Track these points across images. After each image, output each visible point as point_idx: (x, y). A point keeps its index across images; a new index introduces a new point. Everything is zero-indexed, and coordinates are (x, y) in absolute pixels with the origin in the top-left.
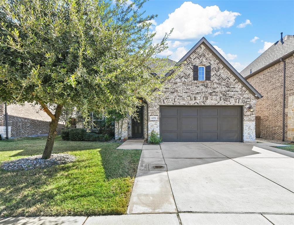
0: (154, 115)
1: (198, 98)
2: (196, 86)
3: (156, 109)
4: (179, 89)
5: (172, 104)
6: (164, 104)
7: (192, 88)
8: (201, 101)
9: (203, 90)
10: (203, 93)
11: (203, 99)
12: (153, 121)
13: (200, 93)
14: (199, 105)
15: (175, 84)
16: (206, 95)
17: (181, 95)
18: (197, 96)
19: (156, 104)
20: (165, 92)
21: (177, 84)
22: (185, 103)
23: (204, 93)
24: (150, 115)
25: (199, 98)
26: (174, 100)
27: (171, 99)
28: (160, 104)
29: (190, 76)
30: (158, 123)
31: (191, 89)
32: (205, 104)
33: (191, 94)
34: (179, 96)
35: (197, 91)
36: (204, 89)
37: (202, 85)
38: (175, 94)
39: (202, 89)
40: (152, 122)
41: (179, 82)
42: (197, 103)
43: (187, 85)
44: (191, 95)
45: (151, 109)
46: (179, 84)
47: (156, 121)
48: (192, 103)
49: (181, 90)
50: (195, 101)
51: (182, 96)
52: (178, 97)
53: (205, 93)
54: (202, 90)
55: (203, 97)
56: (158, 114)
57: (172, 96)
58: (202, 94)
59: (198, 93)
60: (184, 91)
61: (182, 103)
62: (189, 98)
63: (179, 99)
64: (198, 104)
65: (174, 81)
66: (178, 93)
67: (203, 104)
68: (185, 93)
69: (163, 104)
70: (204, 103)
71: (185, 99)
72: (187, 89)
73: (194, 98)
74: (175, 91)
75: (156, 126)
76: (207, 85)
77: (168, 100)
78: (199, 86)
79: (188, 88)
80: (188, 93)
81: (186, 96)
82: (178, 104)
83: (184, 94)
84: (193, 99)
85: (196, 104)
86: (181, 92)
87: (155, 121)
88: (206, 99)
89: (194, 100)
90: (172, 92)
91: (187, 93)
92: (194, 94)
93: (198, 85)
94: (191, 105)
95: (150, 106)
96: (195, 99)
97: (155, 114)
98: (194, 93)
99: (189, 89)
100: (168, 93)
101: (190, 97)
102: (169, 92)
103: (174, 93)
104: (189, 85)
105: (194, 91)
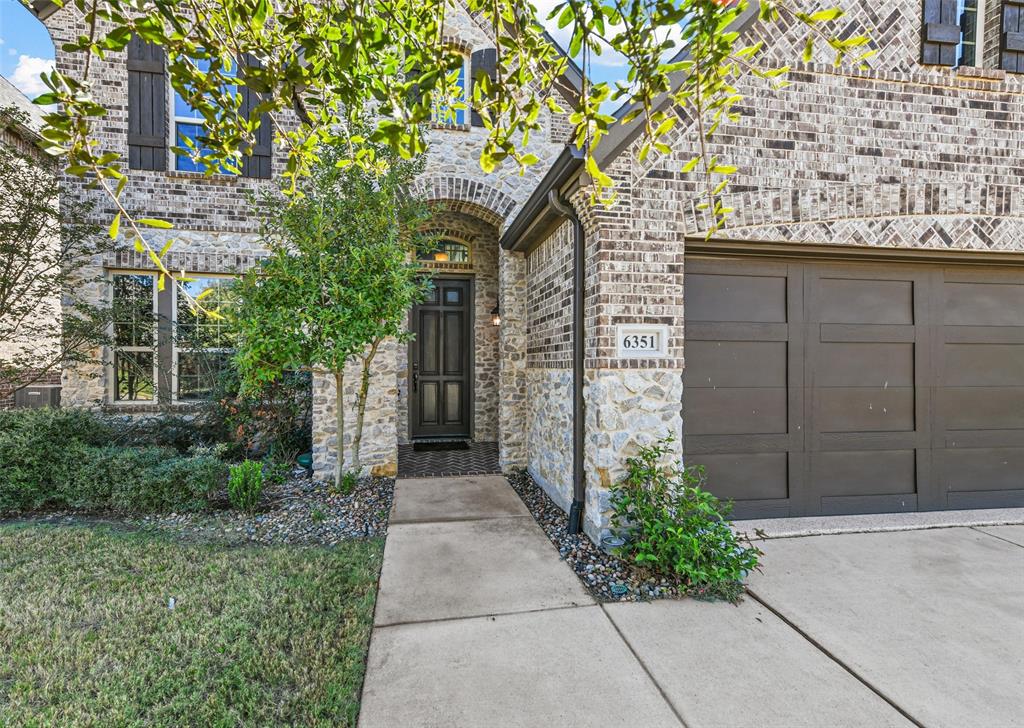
0: (647, 320)
1: (951, 195)
2: (936, 110)
3: (658, 266)
4: (825, 118)
5: (775, 236)
6: (719, 234)
7: (908, 118)
8: (969, 222)
9: (981, 145)
10: (977, 160)
11: (983, 203)
12: (634, 364)
13: (958, 159)
14: (954, 247)
15: (798, 77)
16: (996, 179)
17: (840, 169)
18: (942, 180)
19: (660, 228)
20: (728, 140)
21: (809, 79)
22: (860, 226)
23: (983, 165)
24: (616, 320)
25: (954, 198)
26: (787, 207)
27: (772, 195)
28: (688, 227)
29: (897, 28)
30: (674, 384)
31: (904, 123)
32: (990, 243)
33: (908, 164)
34: (824, 176)
35: (942, 148)
36: (989, 138)
37: (975, 105)
38: (800, 157)
39: (974, 132)
40: (628, 372)
41: (829, 69)
42: (941, 232)
43: (881, 96)
44: (907, 171)
45: (619, 265)
46: (824, 83)
47: (663, 363)
48: (908, 232)
49: (839, 126)
50: (928, 221)
51: (843, 178)
52: (818, 184)
53: (990, 161)
54: (970, 141)
55: (984, 193)
56: (678, 312)
57: (775, 174)
58: (975, 170)
59: (945, 162)
60: (859, 141)
61: (847, 230)
62: (892, 193)
63: (823, 198)
64: (949, 241)
65: (788, 58)
66: (820, 147)
67: (977, 245)
68: (861, 152)
69: (708, 230)
70: (982, 236)
71: (869, 196)
72: (878, 125)
73: (928, 195)
74: (796, 135)
75: (662, 403)
76: (1004, 107)
77: (747, 202)
78: (952, 111)
79: (881, 117)
80: (885, 160)
81: (871, 178)
82: (816, 236)
83: (857, 160)
84: (920, 203)
85: (935, 242)
86: (838, 148)
87: (652, 364)
88: (999, 210)
89: (927, 212)
90: (777, 145)
91: (878, 153)
92: (921, 166)
93: (949, 102)
94: (905, 244)
95: (611, 246)
96: (933, 208)
97: (652, 307)
98: (925, 159)
99: (892, 126)
100: (747, 143)
101: (897, 187)
102: (757, 142)
103: (790, 146)
104: (890, 97)
105: (920, 141)
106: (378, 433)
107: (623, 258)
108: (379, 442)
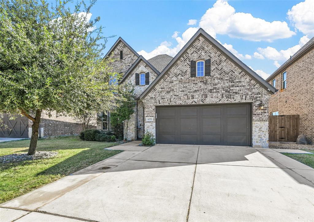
0: (150, 116)
1: (196, 96)
2: (194, 84)
3: (152, 109)
4: (175, 87)
5: (168, 104)
6: (160, 105)
7: (189, 85)
8: (200, 100)
9: (202, 88)
10: (201, 90)
11: (202, 97)
12: (148, 122)
13: (198, 90)
14: (197, 104)
15: (171, 83)
16: (205, 93)
17: (178, 94)
18: (195, 94)
19: (152, 105)
20: (161, 92)
21: (173, 82)
22: (181, 102)
23: (202, 91)
24: (146, 116)
25: (197, 96)
26: (169, 100)
27: (167, 99)
28: (155, 104)
29: (187, 73)
30: (154, 124)
31: (188, 86)
32: (204, 103)
33: (188, 92)
34: (175, 95)
35: (195, 89)
36: (203, 86)
37: (200, 82)
38: (171, 93)
39: (201, 86)
40: (148, 123)
41: (175, 81)
42: (195, 102)
43: (184, 83)
44: (189, 93)
46: (175, 83)
47: (152, 122)
48: (189, 102)
49: (177, 88)
50: (193, 100)
51: (178, 95)
52: (174, 97)
53: (204, 90)
54: (200, 87)
55: (202, 95)
56: (154, 115)
57: (168, 96)
58: (201, 92)
59: (196, 91)
60: (181, 90)
61: (179, 102)
62: (186, 97)
63: (175, 99)
64: (196, 103)
65: (169, 80)
66: (175, 92)
67: (201, 103)
68: (181, 91)
69: (158, 104)
70: (202, 102)
71: (182, 98)
72: (184, 87)
73: (192, 96)
74: (171, 90)
75: (152, 127)
76: (206, 81)
77: (163, 100)
78: (197, 83)
79: (184, 86)
80: (185, 92)
81: (183, 95)
82: (174, 104)
83: (180, 93)
84: (191, 98)
85: (194, 103)
86: (177, 91)
87: (151, 122)
88: (205, 98)
89: (192, 99)
90: (168, 92)
91: (184, 91)
92: (191, 92)
93: (196, 82)
94: (188, 104)
95: (146, 107)
97: (151, 115)
98: (192, 91)
99: (186, 87)
101: (187, 96)
102: (165, 92)
103: (170, 92)
104: (186, 83)
105: (191, 88)
106: (132, 134)
107: (147, 109)
108: (132, 135)
